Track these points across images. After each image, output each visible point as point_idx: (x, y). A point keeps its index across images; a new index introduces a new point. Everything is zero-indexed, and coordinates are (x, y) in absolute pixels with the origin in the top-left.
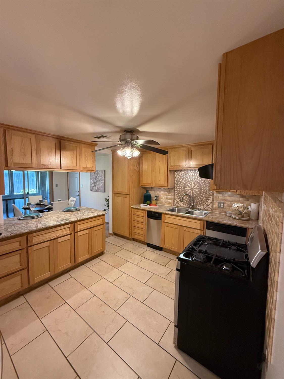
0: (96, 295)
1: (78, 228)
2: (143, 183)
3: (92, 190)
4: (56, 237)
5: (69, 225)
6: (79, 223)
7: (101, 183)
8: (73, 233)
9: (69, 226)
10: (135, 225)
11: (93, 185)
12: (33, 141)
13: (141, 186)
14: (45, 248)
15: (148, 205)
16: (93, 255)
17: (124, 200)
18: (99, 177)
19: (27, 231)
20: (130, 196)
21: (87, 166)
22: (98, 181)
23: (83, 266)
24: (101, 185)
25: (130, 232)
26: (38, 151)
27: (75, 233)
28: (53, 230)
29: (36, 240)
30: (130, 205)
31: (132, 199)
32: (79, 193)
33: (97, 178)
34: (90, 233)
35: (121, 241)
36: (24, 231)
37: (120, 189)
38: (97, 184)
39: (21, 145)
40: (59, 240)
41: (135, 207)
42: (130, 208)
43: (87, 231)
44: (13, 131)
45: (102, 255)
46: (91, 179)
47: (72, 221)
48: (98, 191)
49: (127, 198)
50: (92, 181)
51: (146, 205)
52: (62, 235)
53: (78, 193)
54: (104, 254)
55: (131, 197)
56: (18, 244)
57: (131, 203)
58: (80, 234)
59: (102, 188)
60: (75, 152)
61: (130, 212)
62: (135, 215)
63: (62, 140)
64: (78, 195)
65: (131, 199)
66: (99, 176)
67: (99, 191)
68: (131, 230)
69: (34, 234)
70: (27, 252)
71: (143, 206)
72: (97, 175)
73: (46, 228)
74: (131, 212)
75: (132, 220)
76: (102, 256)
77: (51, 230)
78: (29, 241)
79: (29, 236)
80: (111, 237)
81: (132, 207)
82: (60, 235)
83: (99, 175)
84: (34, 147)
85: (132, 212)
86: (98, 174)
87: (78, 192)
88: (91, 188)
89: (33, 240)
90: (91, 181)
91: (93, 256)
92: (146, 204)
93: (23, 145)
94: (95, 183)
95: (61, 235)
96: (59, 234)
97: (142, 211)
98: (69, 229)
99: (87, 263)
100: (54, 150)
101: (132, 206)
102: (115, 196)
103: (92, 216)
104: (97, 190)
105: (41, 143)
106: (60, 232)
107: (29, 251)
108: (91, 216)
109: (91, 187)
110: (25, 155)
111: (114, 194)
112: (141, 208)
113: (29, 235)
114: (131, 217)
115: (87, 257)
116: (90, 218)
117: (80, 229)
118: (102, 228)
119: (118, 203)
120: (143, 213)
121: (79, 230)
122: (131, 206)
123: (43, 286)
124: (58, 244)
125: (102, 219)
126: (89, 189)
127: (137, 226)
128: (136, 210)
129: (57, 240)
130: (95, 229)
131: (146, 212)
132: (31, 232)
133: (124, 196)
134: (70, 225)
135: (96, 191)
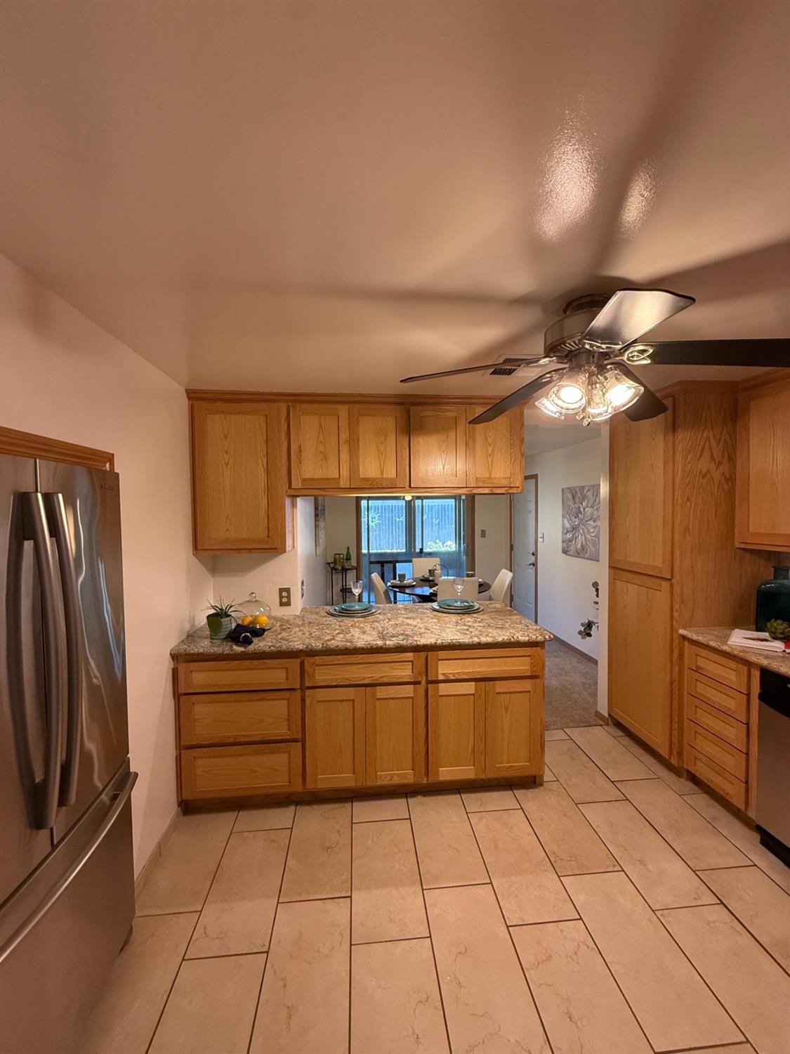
0: (433, 938)
1: (440, 672)
2: (751, 530)
3: (567, 551)
4: (373, 680)
5: (410, 655)
6: (442, 654)
7: (592, 530)
8: (424, 682)
9: (410, 657)
10: (696, 718)
11: (569, 536)
12: (344, 422)
13: (743, 546)
14: (345, 703)
15: (776, 638)
16: (491, 774)
17: (648, 599)
18: (586, 510)
19: (301, 648)
20: (672, 585)
21: (490, 475)
22: (584, 522)
23: (455, 798)
24: (593, 535)
25: (675, 741)
26: (353, 445)
27: (429, 682)
28: (364, 658)
29: (322, 675)
30: (675, 624)
31: (682, 601)
32: (534, 557)
33: (580, 512)
34: (480, 695)
35: (633, 765)
36: (296, 647)
37: (634, 555)
38: (581, 531)
39: (319, 434)
40: (382, 692)
41: (695, 637)
42: (675, 636)
43: (469, 688)
44: (303, 406)
45: (532, 788)
46: (563, 517)
47: (418, 643)
48: (581, 555)
49: (661, 591)
50: (566, 521)
51: (766, 640)
52: (390, 681)
53: (532, 559)
54: (541, 788)
55: (677, 589)
56: (282, 674)
57: (676, 615)
58: (444, 689)
59: (593, 546)
60: (452, 434)
61: (672, 652)
62: (698, 670)
63: (413, 404)
64: (530, 564)
65: (677, 598)
66: (587, 507)
67: (586, 556)
68: (675, 733)
69: (318, 659)
70: (303, 700)
71: (740, 639)
72: (582, 504)
73: (346, 648)
74: (676, 654)
75: (686, 693)
76: (529, 793)
77: (359, 658)
78: (308, 673)
79: (309, 661)
80: (597, 730)
81: (681, 631)
82: (382, 677)
83: (588, 501)
84: (344, 435)
85: (686, 657)
86: (584, 498)
87: (533, 554)
88: (565, 545)
89: (317, 675)
90: (563, 521)
91: (489, 779)
92: (766, 635)
93: (323, 434)
94: (574, 529)
95: (385, 680)
96: (381, 675)
97: (733, 664)
98: (411, 667)
99: (470, 792)
100: (392, 438)
101: (684, 628)
102: (614, 579)
103: (489, 640)
104: (580, 553)
105: (360, 422)
106: (385, 667)
107: (308, 701)
108: (484, 640)
109: (563, 542)
110: (326, 458)
111: (612, 571)
112: (725, 648)
113: (308, 658)
114: (676, 675)
115: (466, 772)
116: (479, 646)
117: (444, 674)
118: (529, 692)
119: (625, 607)
120: (734, 673)
121: (441, 677)
122: (677, 631)
123: (337, 806)
124: (378, 702)
125: (529, 658)
126: (560, 545)
127: (707, 725)
128: (704, 653)
129: (376, 690)
130: (500, 687)
131: (756, 674)
132: (311, 653)
133: (649, 581)
134: (412, 654)
135: (577, 555)
